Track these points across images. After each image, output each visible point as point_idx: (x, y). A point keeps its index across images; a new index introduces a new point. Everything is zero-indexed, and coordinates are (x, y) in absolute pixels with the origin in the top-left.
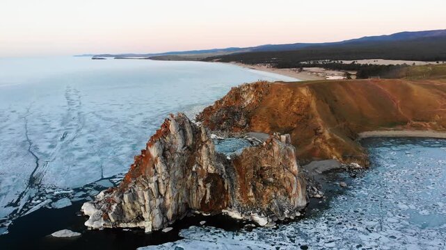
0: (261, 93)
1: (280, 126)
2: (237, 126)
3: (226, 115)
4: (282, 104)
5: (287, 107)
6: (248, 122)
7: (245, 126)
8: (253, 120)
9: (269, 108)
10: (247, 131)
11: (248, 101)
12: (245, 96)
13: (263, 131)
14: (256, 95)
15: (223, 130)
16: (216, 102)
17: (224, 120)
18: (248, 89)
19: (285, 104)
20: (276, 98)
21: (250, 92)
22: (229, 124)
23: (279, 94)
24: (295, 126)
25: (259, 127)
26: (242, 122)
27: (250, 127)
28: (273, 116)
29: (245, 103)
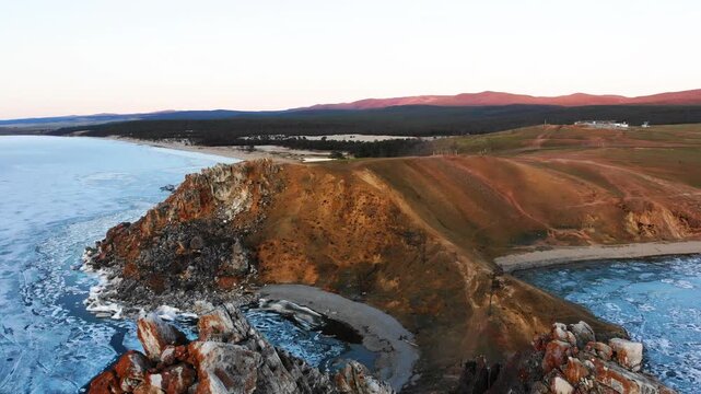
0: (263, 186)
1: (339, 263)
2: (227, 274)
3: (187, 246)
4: (325, 210)
5: (341, 216)
6: (254, 260)
7: (247, 272)
8: (263, 254)
9: (297, 222)
10: (259, 285)
11: (237, 206)
12: (224, 195)
13: (299, 281)
14: (253, 191)
15: (190, 288)
16: (152, 213)
17: (183, 258)
18: (231, 178)
19: (334, 208)
20: (304, 196)
21: (237, 184)
22: (201, 270)
23: (309, 186)
24: (377, 259)
25: (285, 272)
26: (238, 261)
27: (263, 271)
28: (313, 238)
29: (228, 212)
